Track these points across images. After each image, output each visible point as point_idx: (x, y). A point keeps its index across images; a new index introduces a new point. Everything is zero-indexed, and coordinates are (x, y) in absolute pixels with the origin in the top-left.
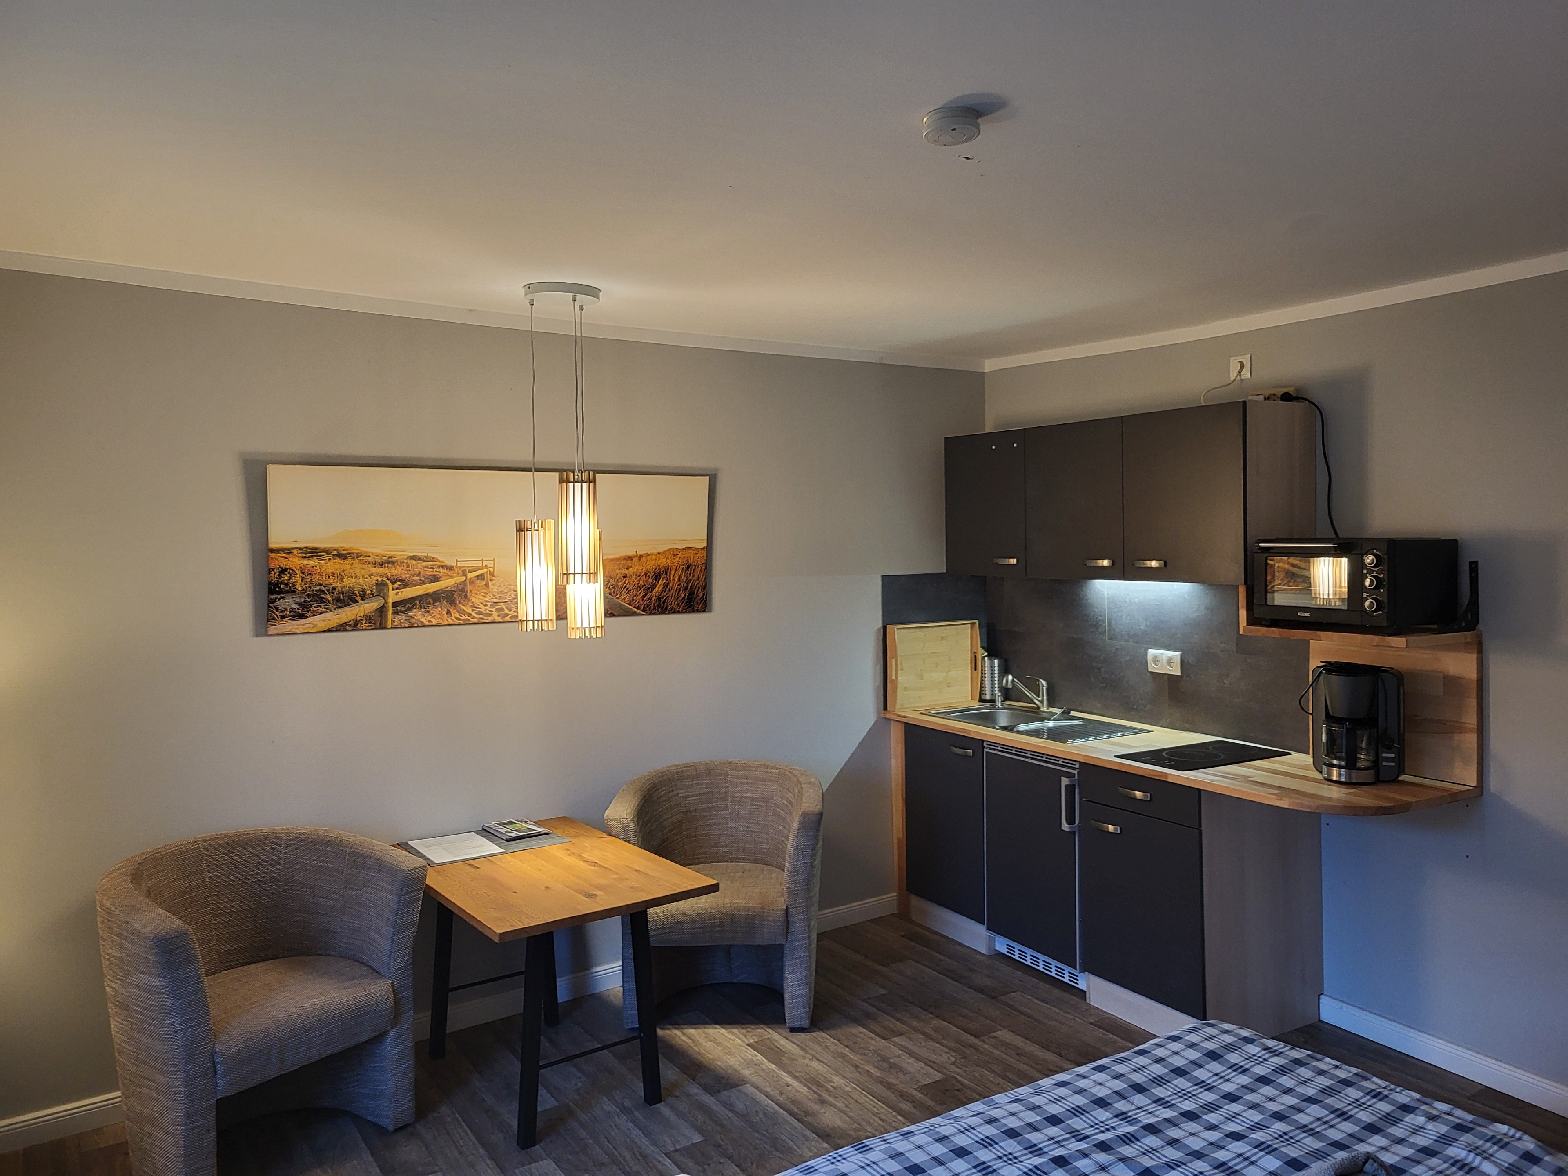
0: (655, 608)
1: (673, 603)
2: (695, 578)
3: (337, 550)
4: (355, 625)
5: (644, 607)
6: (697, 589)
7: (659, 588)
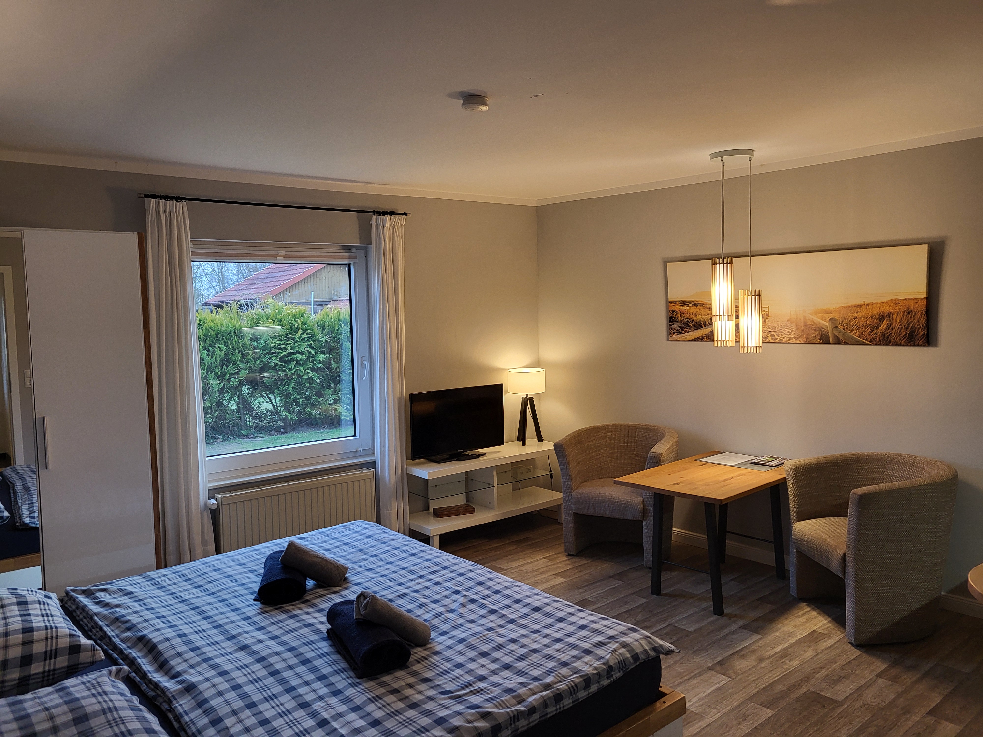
0: (880, 341)
1: (896, 338)
2: (916, 321)
3: (694, 302)
4: (702, 339)
5: (871, 339)
6: (917, 329)
7: (883, 327)
